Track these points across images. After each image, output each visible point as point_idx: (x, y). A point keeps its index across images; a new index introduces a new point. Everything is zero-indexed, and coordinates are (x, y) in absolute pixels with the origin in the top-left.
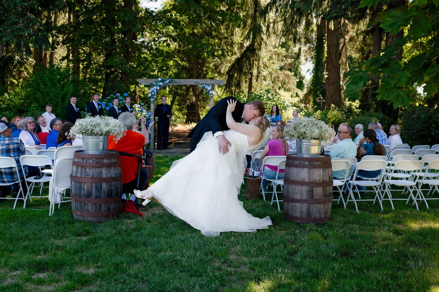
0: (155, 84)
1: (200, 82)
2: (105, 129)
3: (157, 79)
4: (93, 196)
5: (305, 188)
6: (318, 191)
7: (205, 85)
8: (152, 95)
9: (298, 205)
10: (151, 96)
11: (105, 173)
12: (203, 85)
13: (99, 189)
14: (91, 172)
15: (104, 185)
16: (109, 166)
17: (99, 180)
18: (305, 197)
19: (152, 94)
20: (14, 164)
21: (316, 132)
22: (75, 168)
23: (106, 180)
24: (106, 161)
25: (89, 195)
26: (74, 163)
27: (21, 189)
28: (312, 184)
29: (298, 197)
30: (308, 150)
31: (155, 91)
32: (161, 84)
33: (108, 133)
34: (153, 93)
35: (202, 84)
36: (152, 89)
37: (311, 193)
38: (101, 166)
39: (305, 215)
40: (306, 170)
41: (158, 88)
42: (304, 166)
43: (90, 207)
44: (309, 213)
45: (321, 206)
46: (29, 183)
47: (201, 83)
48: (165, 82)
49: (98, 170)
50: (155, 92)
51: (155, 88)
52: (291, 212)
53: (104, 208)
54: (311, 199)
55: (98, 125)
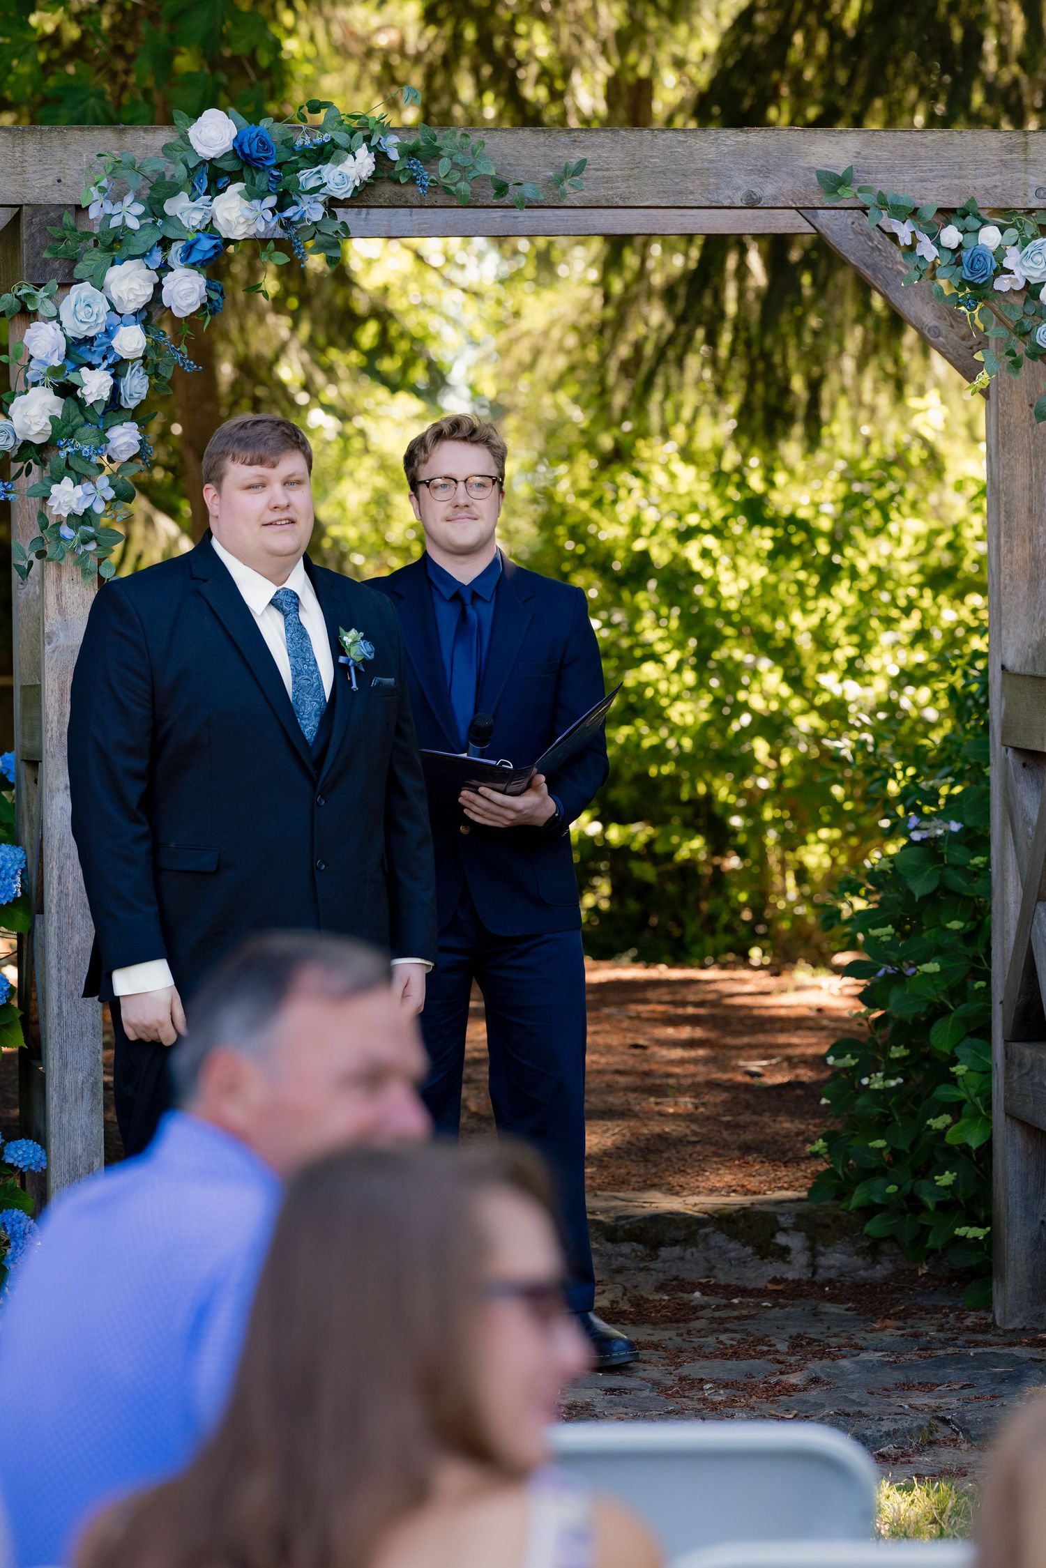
0: (130, 214)
1: (904, 188)
3: (163, 136)
7: (990, 237)
10: (62, 429)
12: (951, 236)
19: (67, 391)
31: (131, 341)
34: (95, 385)
35: (947, 214)
36: (83, 306)
41: (185, 290)
47: (932, 200)
48: (307, 178)
50: (118, 368)
51: (129, 282)
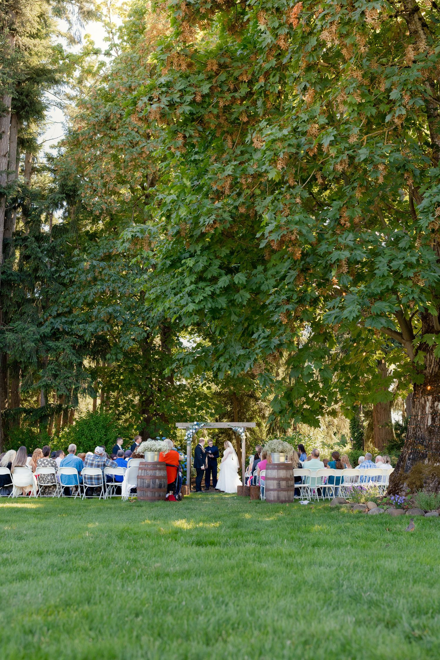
0: (191, 427)
1: (233, 425)
2: (159, 447)
4: (151, 487)
5: (275, 482)
6: (283, 483)
7: (237, 428)
8: (188, 438)
9: (272, 492)
11: (158, 473)
13: (154, 483)
14: (150, 473)
15: (157, 481)
16: (160, 469)
17: (154, 478)
18: (275, 487)
20: (101, 473)
21: (281, 448)
22: (140, 471)
23: (159, 478)
24: (158, 466)
25: (148, 486)
26: (140, 468)
27: (103, 490)
28: (279, 479)
29: (272, 487)
30: (279, 459)
31: (191, 434)
32: (197, 427)
33: (160, 450)
35: (235, 427)
36: (188, 432)
37: (279, 484)
38: (156, 469)
39: (276, 498)
40: (276, 471)
41: (194, 431)
42: (274, 469)
43: (149, 494)
44: (278, 497)
45: (285, 493)
46: (108, 486)
48: (200, 425)
49: (154, 471)
51: (191, 431)
52: (268, 498)
53: (157, 494)
54: (279, 489)
55: (154, 445)
